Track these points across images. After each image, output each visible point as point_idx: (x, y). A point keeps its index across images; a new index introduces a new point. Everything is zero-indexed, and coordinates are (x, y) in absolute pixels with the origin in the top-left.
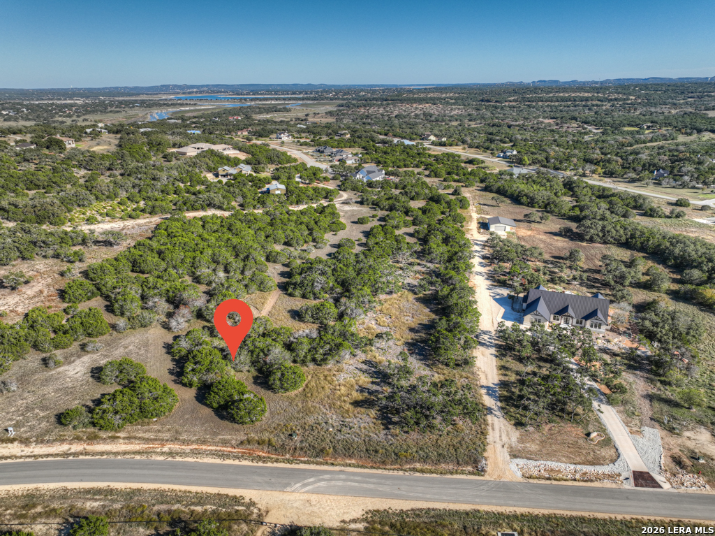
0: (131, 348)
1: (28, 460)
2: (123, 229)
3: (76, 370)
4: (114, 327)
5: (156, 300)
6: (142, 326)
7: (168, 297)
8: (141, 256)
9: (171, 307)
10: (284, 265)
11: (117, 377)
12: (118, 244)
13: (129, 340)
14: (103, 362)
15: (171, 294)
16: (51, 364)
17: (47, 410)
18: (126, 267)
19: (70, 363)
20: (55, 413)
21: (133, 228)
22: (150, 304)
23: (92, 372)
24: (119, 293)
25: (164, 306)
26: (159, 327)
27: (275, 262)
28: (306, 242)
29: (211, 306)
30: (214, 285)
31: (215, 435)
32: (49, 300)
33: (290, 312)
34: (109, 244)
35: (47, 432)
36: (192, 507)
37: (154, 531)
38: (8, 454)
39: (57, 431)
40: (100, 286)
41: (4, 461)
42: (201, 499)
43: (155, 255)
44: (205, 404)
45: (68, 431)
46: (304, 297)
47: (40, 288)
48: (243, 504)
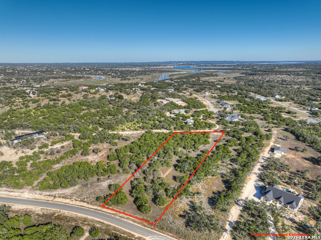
0: (121, 180)
2: (132, 135)
3: (106, 184)
4: (119, 171)
5: (133, 164)
6: (127, 173)
8: (133, 147)
9: (137, 167)
10: (179, 157)
11: (114, 189)
12: (129, 140)
13: (121, 177)
14: (113, 183)
15: (138, 163)
16: (99, 181)
17: (95, 195)
18: (128, 149)
20: (97, 196)
21: (135, 134)
22: (131, 165)
23: (109, 186)
25: (135, 167)
26: (131, 174)
29: (148, 170)
31: (135, 214)
32: (104, 159)
33: (173, 176)
34: (126, 140)
35: (94, 202)
36: (121, 234)
37: (110, 238)
38: (83, 206)
39: (96, 202)
40: (119, 156)
41: (82, 207)
42: (124, 232)
43: (138, 147)
44: (135, 204)
45: (98, 203)
46: (180, 171)
47: (103, 154)
48: (134, 237)
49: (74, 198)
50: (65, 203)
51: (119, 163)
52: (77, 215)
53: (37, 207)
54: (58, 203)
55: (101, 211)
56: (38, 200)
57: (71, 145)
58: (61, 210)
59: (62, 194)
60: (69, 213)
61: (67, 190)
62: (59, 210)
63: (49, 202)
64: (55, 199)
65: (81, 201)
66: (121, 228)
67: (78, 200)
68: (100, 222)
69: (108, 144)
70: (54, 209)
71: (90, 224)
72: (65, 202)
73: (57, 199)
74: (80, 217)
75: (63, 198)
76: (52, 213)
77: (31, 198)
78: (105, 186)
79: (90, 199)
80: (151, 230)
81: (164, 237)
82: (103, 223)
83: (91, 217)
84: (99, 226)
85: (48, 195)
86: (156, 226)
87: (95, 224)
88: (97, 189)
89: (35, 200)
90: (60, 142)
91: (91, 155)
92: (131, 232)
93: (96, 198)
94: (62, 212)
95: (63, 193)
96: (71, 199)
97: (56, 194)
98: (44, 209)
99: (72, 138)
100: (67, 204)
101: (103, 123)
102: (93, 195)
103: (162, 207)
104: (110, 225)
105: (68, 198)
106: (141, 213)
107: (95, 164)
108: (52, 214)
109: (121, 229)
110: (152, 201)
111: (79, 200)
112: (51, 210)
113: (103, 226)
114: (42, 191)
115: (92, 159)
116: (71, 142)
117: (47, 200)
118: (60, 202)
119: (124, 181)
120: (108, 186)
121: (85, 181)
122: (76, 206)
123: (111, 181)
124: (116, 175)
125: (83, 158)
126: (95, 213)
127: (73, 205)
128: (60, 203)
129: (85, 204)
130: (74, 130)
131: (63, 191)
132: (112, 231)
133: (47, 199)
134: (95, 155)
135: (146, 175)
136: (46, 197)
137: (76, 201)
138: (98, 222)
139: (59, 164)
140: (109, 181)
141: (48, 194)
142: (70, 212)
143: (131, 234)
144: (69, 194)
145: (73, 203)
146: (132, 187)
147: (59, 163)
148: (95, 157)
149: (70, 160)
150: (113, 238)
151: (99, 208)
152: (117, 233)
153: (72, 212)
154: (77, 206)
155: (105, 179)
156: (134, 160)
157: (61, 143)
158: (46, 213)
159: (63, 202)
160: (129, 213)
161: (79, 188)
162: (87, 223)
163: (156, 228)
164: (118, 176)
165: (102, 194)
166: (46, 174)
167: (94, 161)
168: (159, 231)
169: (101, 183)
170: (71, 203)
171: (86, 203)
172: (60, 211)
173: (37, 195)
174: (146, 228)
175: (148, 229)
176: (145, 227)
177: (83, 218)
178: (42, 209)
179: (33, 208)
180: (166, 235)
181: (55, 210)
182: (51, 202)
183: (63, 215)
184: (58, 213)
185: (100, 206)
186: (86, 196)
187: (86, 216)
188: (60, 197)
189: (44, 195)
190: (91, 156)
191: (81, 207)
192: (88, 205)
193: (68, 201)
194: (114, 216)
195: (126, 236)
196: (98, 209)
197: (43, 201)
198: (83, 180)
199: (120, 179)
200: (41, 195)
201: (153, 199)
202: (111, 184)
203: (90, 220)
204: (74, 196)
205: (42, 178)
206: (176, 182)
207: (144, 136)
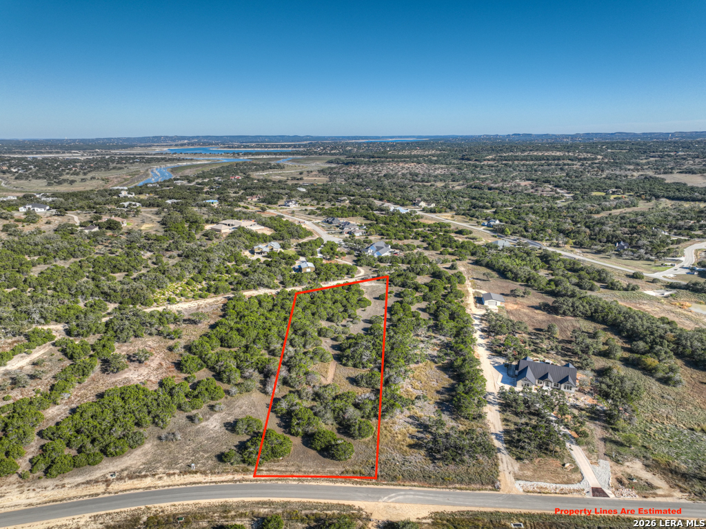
0: (244, 408)
1: (211, 484)
3: (214, 423)
4: (228, 392)
5: (250, 371)
6: (247, 391)
7: (258, 368)
9: (262, 376)
10: (332, 339)
11: (246, 429)
12: (201, 322)
15: (260, 366)
16: (196, 421)
17: (208, 452)
18: (217, 341)
19: (207, 420)
20: (214, 454)
22: (246, 374)
23: (225, 426)
24: (222, 365)
25: (257, 376)
26: (258, 391)
27: (325, 336)
28: (344, 318)
29: (293, 375)
30: (286, 357)
31: (324, 467)
32: (170, 371)
33: (347, 378)
34: (194, 322)
35: (215, 467)
36: (325, 512)
37: (307, 525)
38: (196, 481)
39: (221, 466)
40: (206, 360)
41: (197, 485)
42: (329, 507)
43: (236, 333)
44: (310, 447)
45: (228, 466)
46: (355, 366)
47: (159, 361)
48: (355, 510)
49: (161, 470)
50: (147, 488)
51: (214, 373)
52: (199, 503)
53: (76, 517)
54: (128, 492)
55: (247, 481)
56: (65, 502)
57: (59, 355)
58: (149, 506)
59: (122, 470)
60: (174, 505)
61: (125, 458)
62: (143, 507)
63: (101, 496)
64: (110, 487)
65: (184, 472)
66: (316, 500)
67: (174, 474)
68: (264, 503)
69: (156, 338)
70: (129, 509)
71: (242, 513)
72: (143, 485)
73: (116, 486)
74: (207, 505)
75: (131, 478)
76: (129, 518)
77: (39, 502)
78: (217, 428)
79: (204, 464)
80: (376, 486)
81: (408, 493)
82: (271, 503)
83: (235, 500)
84: (266, 510)
85: (83, 483)
86: (380, 478)
87: (256, 510)
88: (201, 438)
89: (54, 503)
90: (20, 352)
91: (130, 370)
92: (341, 502)
93: (214, 459)
94: (154, 509)
95: (123, 466)
96: (155, 475)
97: (104, 476)
98: (101, 515)
99: (48, 336)
100: (153, 489)
101: (115, 291)
102: (201, 453)
103: (366, 439)
104: (289, 502)
105: (146, 476)
106: (335, 462)
107: (156, 387)
108: (131, 521)
109: (317, 503)
110: (339, 432)
111: (178, 471)
112: (121, 512)
113: (276, 508)
114: (59, 477)
115: (140, 378)
116: (51, 347)
117: (92, 495)
118: (132, 489)
119: (251, 408)
120: (224, 428)
121: (157, 428)
122: (180, 487)
123: (222, 414)
124: (223, 400)
125: (114, 380)
126: (235, 487)
127: (171, 487)
128: (132, 492)
129: (198, 478)
130: (42, 317)
131: (118, 463)
132: (303, 512)
133: (89, 494)
134: (140, 366)
135: (292, 387)
136: (80, 488)
137: (172, 477)
138: (258, 503)
139: (57, 407)
140: (216, 416)
141: (84, 481)
142: (176, 503)
143: (344, 505)
144: (141, 467)
145: (168, 484)
146: (278, 417)
147: (55, 403)
148: (144, 371)
149: (80, 389)
150: (313, 524)
151: (238, 477)
152: (315, 511)
153: (181, 502)
154: (183, 486)
155: (206, 414)
156: (247, 361)
157: (24, 354)
158: (112, 523)
159: (138, 486)
160: (311, 468)
161: (156, 448)
162: (233, 513)
163: (381, 480)
164: (231, 402)
165: (225, 447)
166: (36, 438)
167: (147, 380)
168: (391, 485)
169: (203, 424)
170: (160, 483)
171: (198, 474)
172: (149, 509)
173: (53, 492)
174: (364, 486)
175: (368, 486)
176: (360, 484)
177: (216, 506)
178: (94, 516)
179: (67, 522)
180: (411, 488)
181: (133, 508)
182: (107, 495)
183: (161, 514)
184: (144, 513)
185: (237, 471)
186: (187, 459)
187: (223, 500)
188: (120, 479)
189: (73, 485)
190: (133, 371)
191: (194, 485)
192: (206, 477)
193: (148, 482)
194: (284, 483)
195: (336, 512)
196: (236, 479)
197: (81, 499)
198: (152, 427)
199: (241, 408)
200: (63, 486)
201: (338, 430)
202: (226, 421)
203: (238, 506)
204: (158, 468)
205: (32, 449)
206: (360, 389)
207: (231, 306)
